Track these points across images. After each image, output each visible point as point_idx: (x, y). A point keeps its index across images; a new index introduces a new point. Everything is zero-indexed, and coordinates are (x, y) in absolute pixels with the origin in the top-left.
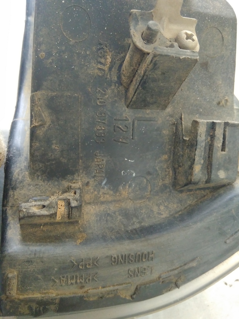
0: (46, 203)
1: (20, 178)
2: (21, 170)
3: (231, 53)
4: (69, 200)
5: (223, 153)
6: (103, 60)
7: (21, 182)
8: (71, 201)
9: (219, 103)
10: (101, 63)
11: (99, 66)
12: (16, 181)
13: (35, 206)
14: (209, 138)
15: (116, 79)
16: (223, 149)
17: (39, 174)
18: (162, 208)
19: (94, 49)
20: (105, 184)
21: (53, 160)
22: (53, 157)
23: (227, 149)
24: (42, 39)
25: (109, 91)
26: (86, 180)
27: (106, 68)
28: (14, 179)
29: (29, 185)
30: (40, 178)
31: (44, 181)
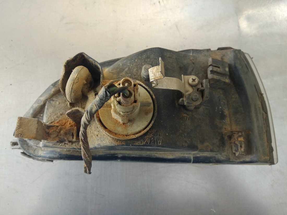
0: (239, 145)
1: (225, 157)
2: (222, 156)
3: (174, 54)
4: (238, 136)
5: (221, 67)
6: (186, 118)
7: (227, 156)
8: (239, 135)
9: (193, 63)
10: (187, 119)
11: (188, 120)
12: (226, 158)
13: (241, 149)
14: (215, 73)
15: (191, 112)
16: (219, 67)
17: (224, 149)
18: (233, 96)
19: (182, 121)
20: (225, 121)
21: (219, 143)
22: (218, 143)
23: (219, 66)
24: (181, 145)
25: (195, 116)
26: (224, 129)
27: (188, 117)
28: (225, 159)
29: (227, 153)
30: (225, 148)
31: (226, 147)
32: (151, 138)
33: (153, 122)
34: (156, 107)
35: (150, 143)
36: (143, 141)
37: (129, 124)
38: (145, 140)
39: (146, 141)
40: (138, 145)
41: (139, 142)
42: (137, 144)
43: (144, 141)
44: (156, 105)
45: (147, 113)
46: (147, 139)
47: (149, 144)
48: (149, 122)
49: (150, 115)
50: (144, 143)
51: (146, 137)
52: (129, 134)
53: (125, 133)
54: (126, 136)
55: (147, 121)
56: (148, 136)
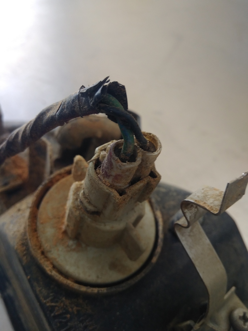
32: (67, 312)
33: (104, 290)
34: (139, 277)
35: (55, 317)
36: (50, 298)
37: (71, 243)
38: (57, 302)
39: (56, 306)
40: (38, 292)
41: (45, 292)
42: (38, 289)
43: (52, 301)
44: (142, 274)
45: (113, 266)
46: (62, 304)
47: (52, 315)
48: (100, 281)
49: (114, 276)
50: (48, 302)
51: (64, 299)
52: (50, 255)
53: (46, 246)
54: (43, 253)
55: (98, 277)
56: (67, 302)
